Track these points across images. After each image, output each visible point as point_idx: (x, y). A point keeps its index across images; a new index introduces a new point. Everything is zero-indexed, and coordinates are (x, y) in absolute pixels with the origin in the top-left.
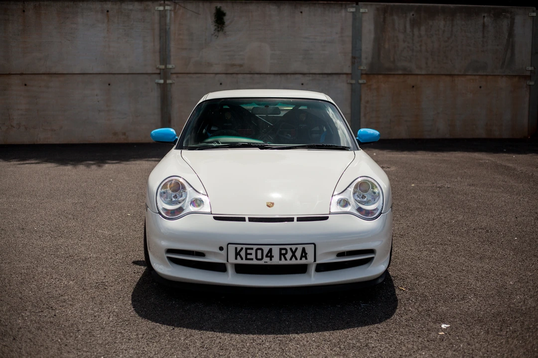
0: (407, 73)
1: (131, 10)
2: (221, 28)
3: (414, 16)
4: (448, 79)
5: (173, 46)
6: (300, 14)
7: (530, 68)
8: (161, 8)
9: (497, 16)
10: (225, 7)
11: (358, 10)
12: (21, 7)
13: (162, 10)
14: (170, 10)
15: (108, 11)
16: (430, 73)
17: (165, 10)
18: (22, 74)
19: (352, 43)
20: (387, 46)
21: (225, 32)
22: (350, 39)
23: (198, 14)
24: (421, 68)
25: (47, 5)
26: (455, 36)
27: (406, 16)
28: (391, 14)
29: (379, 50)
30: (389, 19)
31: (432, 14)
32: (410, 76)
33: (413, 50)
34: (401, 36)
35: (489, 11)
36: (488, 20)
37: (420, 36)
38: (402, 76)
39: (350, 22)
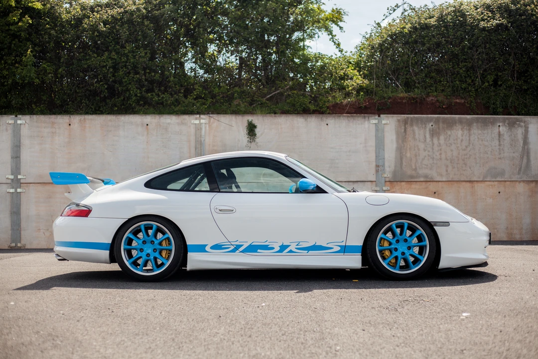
0: (429, 180)
1: (169, 124)
2: (253, 139)
3: (433, 126)
4: (468, 184)
6: (326, 126)
8: (197, 122)
9: (512, 125)
10: (256, 120)
11: (380, 122)
12: (67, 121)
13: (198, 124)
14: (205, 124)
15: (147, 125)
16: (450, 179)
17: (200, 124)
19: (376, 153)
20: (408, 155)
21: (257, 143)
22: (374, 148)
23: (232, 126)
24: (441, 175)
25: (91, 119)
26: (473, 145)
27: (425, 127)
28: (412, 125)
29: (401, 159)
30: (409, 129)
31: (450, 125)
32: (431, 183)
33: (433, 158)
34: (422, 146)
35: (504, 121)
36: (503, 129)
37: (440, 145)
38: (424, 183)
39: (373, 133)
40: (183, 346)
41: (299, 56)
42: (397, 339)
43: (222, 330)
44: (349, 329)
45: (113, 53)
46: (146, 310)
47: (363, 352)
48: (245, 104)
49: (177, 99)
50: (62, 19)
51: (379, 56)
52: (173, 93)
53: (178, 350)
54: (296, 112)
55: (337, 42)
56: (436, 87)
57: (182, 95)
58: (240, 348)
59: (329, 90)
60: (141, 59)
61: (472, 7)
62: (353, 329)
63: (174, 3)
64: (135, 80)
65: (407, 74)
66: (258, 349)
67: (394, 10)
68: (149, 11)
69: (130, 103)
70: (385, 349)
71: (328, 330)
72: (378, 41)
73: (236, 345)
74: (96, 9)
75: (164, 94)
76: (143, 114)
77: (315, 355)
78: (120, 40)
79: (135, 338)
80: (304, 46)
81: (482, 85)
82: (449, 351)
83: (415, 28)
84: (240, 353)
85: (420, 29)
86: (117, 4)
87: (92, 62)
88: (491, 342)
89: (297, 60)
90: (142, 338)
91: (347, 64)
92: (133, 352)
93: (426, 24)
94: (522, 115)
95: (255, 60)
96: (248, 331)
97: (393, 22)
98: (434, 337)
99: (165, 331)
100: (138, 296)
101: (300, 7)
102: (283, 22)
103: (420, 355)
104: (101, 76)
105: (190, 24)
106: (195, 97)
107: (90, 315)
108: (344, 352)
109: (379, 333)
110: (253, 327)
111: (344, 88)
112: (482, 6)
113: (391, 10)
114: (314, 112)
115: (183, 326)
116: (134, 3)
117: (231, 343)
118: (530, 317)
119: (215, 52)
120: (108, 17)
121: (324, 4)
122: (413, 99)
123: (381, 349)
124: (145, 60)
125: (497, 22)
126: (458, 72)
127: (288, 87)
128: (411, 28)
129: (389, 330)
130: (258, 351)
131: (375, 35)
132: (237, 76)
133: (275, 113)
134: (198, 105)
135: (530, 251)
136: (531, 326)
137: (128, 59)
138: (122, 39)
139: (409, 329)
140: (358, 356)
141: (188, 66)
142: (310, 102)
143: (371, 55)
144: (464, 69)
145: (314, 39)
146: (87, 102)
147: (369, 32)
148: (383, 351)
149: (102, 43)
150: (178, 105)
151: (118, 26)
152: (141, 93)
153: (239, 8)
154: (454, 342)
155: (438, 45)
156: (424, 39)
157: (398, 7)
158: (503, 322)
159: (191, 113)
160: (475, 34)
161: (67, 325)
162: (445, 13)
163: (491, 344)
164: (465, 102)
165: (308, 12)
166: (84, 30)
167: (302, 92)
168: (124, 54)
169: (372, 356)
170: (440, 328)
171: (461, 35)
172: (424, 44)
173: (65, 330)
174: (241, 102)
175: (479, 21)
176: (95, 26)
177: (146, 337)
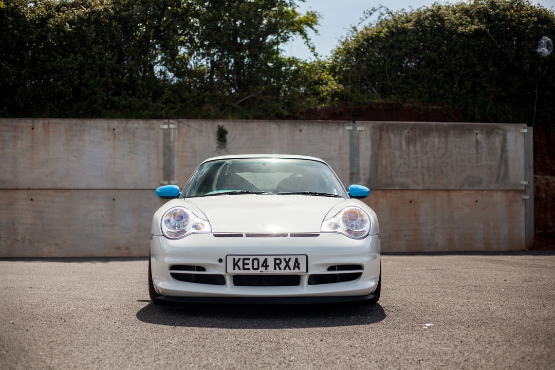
0: (405, 189)
1: (137, 128)
2: (223, 145)
3: (409, 134)
4: (444, 194)
5: (176, 163)
6: (299, 132)
7: (524, 183)
8: (166, 127)
9: (490, 133)
10: (227, 125)
11: (355, 128)
12: (30, 124)
13: (166, 129)
14: (174, 129)
15: (114, 129)
16: (425, 188)
17: (169, 129)
18: (28, 189)
19: (350, 160)
20: (384, 162)
21: (227, 149)
22: (348, 156)
23: (202, 131)
24: (417, 184)
25: (55, 123)
26: (450, 152)
27: (402, 134)
28: (387, 132)
29: (376, 166)
30: (385, 136)
31: (427, 132)
32: (407, 192)
33: (409, 166)
34: (397, 153)
35: (481, 129)
36: (480, 137)
37: (416, 152)
38: (399, 192)
39: (347, 140)
40: (132, 356)
41: (273, 59)
42: (354, 349)
43: (176, 340)
44: (306, 339)
45: (79, 55)
46: (100, 319)
47: (318, 362)
48: (216, 108)
49: (145, 103)
50: (25, 18)
51: (355, 60)
52: (141, 96)
53: (127, 360)
54: (269, 118)
55: (312, 46)
56: (413, 93)
57: (150, 99)
58: (191, 358)
59: (303, 95)
60: (108, 62)
61: (451, 12)
62: (311, 339)
63: (143, 3)
64: (101, 83)
65: (383, 79)
66: (210, 359)
67: (371, 14)
68: (117, 12)
69: (96, 107)
70: (341, 359)
71: (285, 341)
72: (354, 45)
73: (188, 355)
74: (62, 9)
75: (132, 97)
76: (109, 118)
77: (268, 365)
78: (87, 41)
79: (84, 348)
80: (278, 49)
81: (460, 91)
82: (405, 362)
83: (392, 32)
84: (191, 363)
85: (397, 34)
86: (84, 4)
87: (57, 63)
88: (450, 352)
89: (270, 64)
90: (91, 348)
91: (322, 69)
92: (80, 362)
93: (403, 28)
94: (501, 122)
95: (227, 64)
96: (202, 341)
97: (370, 26)
98: (393, 347)
99: (116, 342)
100: (94, 306)
101: (274, 9)
102: (256, 24)
103: (376, 365)
104: (66, 78)
105: (160, 25)
106: (164, 101)
107: (40, 325)
108: (297, 362)
109: (337, 343)
110: (208, 337)
111: (319, 94)
112: (461, 10)
113: (367, 14)
114: (288, 118)
115: (136, 336)
116: (102, 3)
117: (182, 353)
118: (494, 328)
119: (186, 55)
120: (74, 18)
121: (298, 6)
122: (389, 105)
123: (337, 359)
124: (112, 62)
125: (475, 27)
126: (435, 78)
127: (261, 91)
128: (387, 32)
129: (348, 340)
130: (209, 361)
131: (351, 39)
132: (208, 80)
133: (247, 118)
134: (167, 109)
135: (506, 261)
136: (494, 337)
137: (94, 61)
138: (88, 40)
139: (368, 340)
140: (312, 366)
141: (157, 69)
142: (283, 108)
143: (346, 60)
144: (441, 75)
145: (288, 42)
146: (52, 105)
147: (345, 36)
148: (338, 361)
149: (67, 44)
150: (146, 109)
151: (85, 26)
152: (107, 96)
153: (210, 9)
154: (412, 352)
155: (415, 50)
156: (401, 44)
157: (374, 11)
158: (465, 332)
159: (160, 117)
160: (453, 39)
161: (16, 335)
162: (422, 17)
163: (449, 354)
164: (442, 109)
165: (281, 14)
166: (49, 30)
167: (275, 98)
168: (91, 55)
169: (326, 366)
170: (400, 338)
171: (439, 40)
172: (400, 49)
173: (13, 340)
174: (211, 106)
175: (458, 26)
176: (60, 26)
177: (96, 347)
